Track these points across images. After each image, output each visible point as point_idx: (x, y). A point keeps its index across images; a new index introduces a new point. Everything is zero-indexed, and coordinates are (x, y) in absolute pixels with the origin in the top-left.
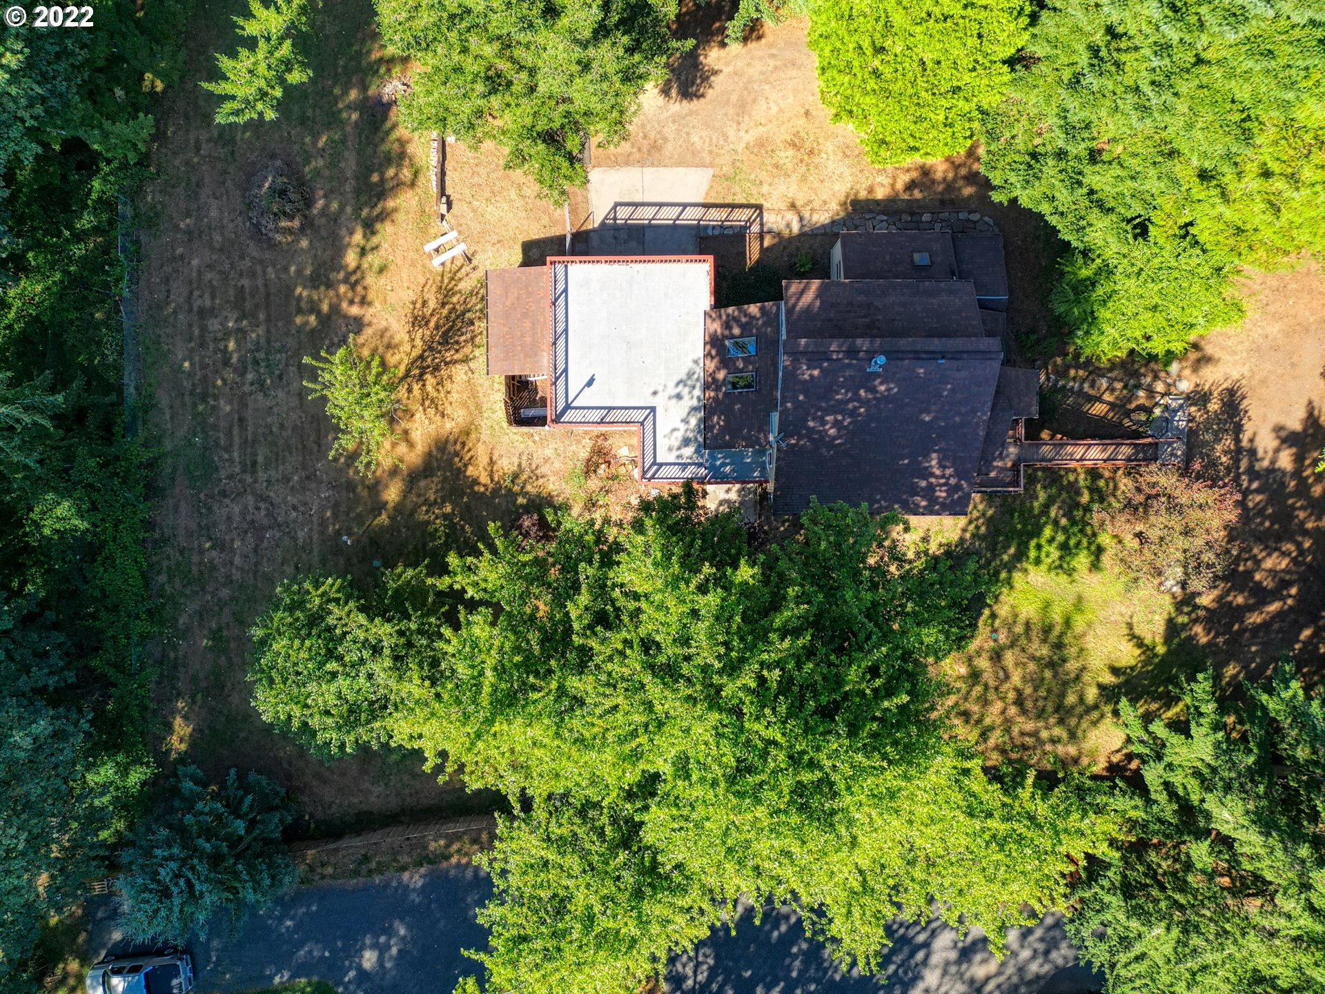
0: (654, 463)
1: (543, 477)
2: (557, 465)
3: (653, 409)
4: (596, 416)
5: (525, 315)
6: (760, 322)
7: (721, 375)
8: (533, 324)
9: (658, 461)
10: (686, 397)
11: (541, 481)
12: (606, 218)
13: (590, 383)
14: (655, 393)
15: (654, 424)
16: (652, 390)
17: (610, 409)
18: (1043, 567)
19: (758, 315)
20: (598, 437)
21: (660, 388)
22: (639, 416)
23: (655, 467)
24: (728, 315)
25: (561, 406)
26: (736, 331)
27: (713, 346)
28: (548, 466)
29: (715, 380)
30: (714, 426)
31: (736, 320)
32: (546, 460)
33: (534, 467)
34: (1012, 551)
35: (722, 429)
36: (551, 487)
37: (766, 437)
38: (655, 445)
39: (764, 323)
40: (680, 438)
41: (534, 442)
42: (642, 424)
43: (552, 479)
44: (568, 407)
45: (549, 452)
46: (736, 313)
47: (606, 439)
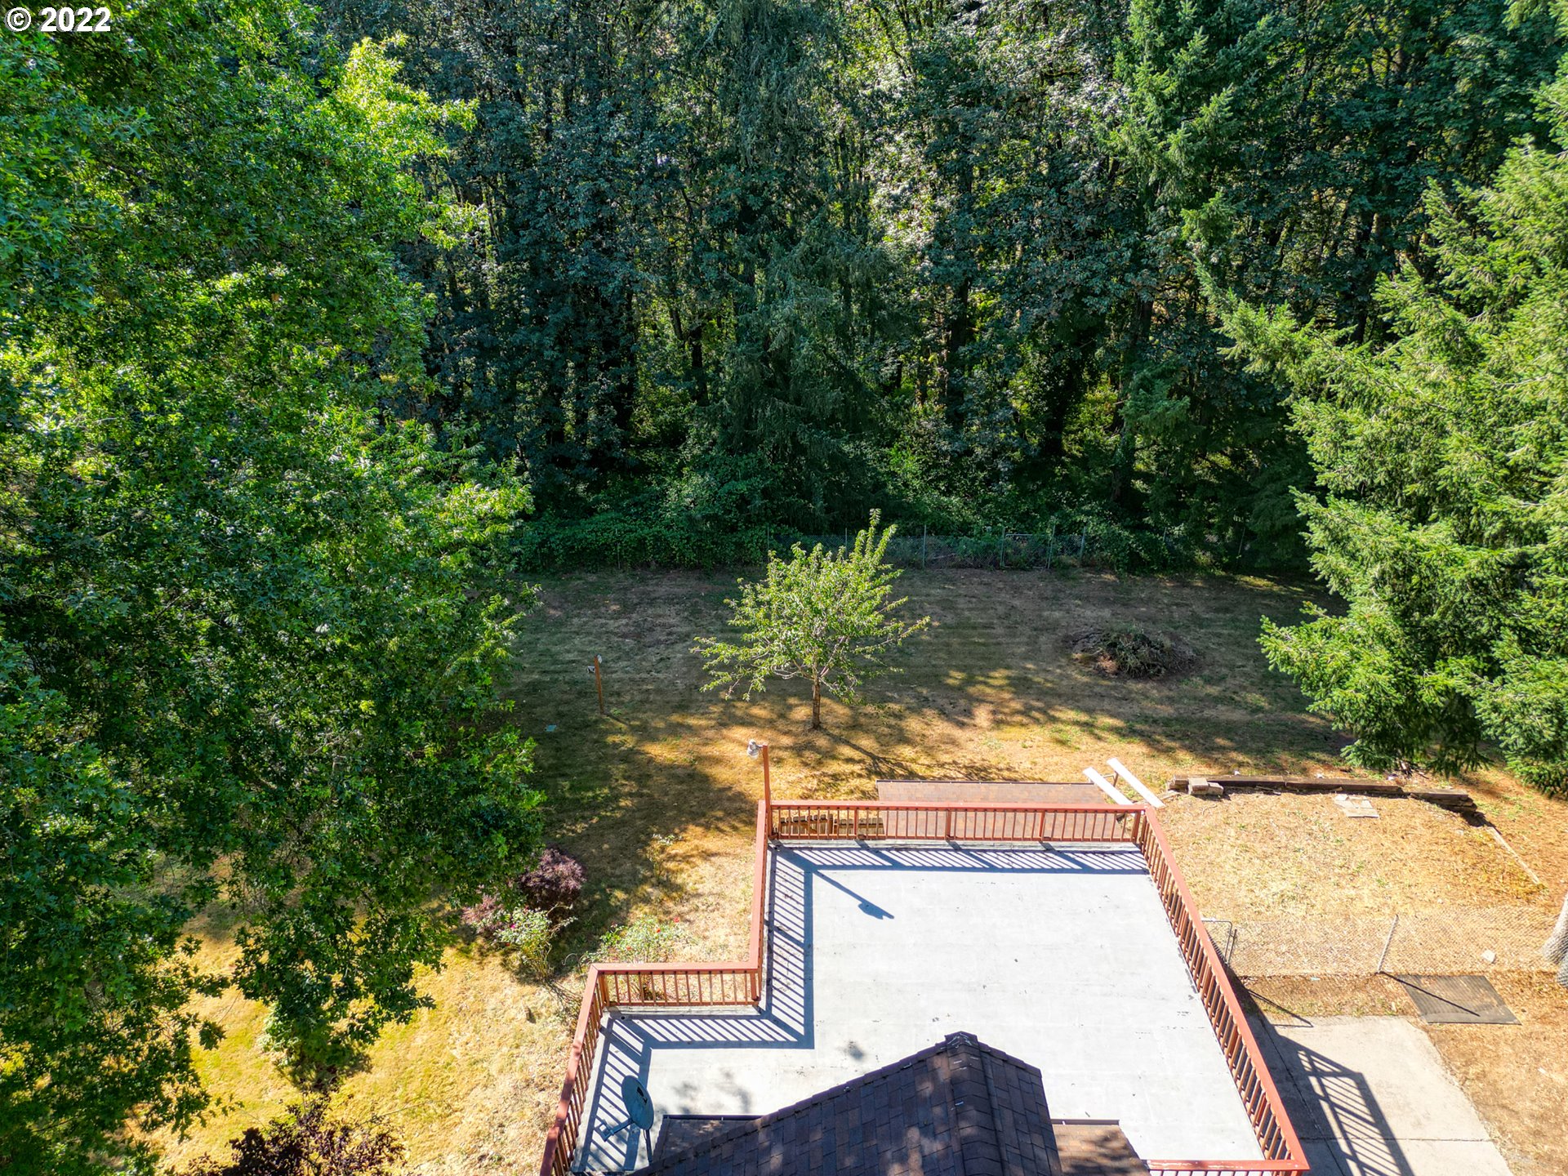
0: (650, 1043)
3: (806, 1041)
4: (789, 916)
9: (656, 1054)
12: (1310, 1053)
13: (869, 908)
15: (763, 1044)
16: (863, 1046)
17: (807, 947)
22: (788, 1007)
23: (639, 1046)
25: (814, 858)
38: (704, 1045)
42: (766, 1014)
44: (810, 869)
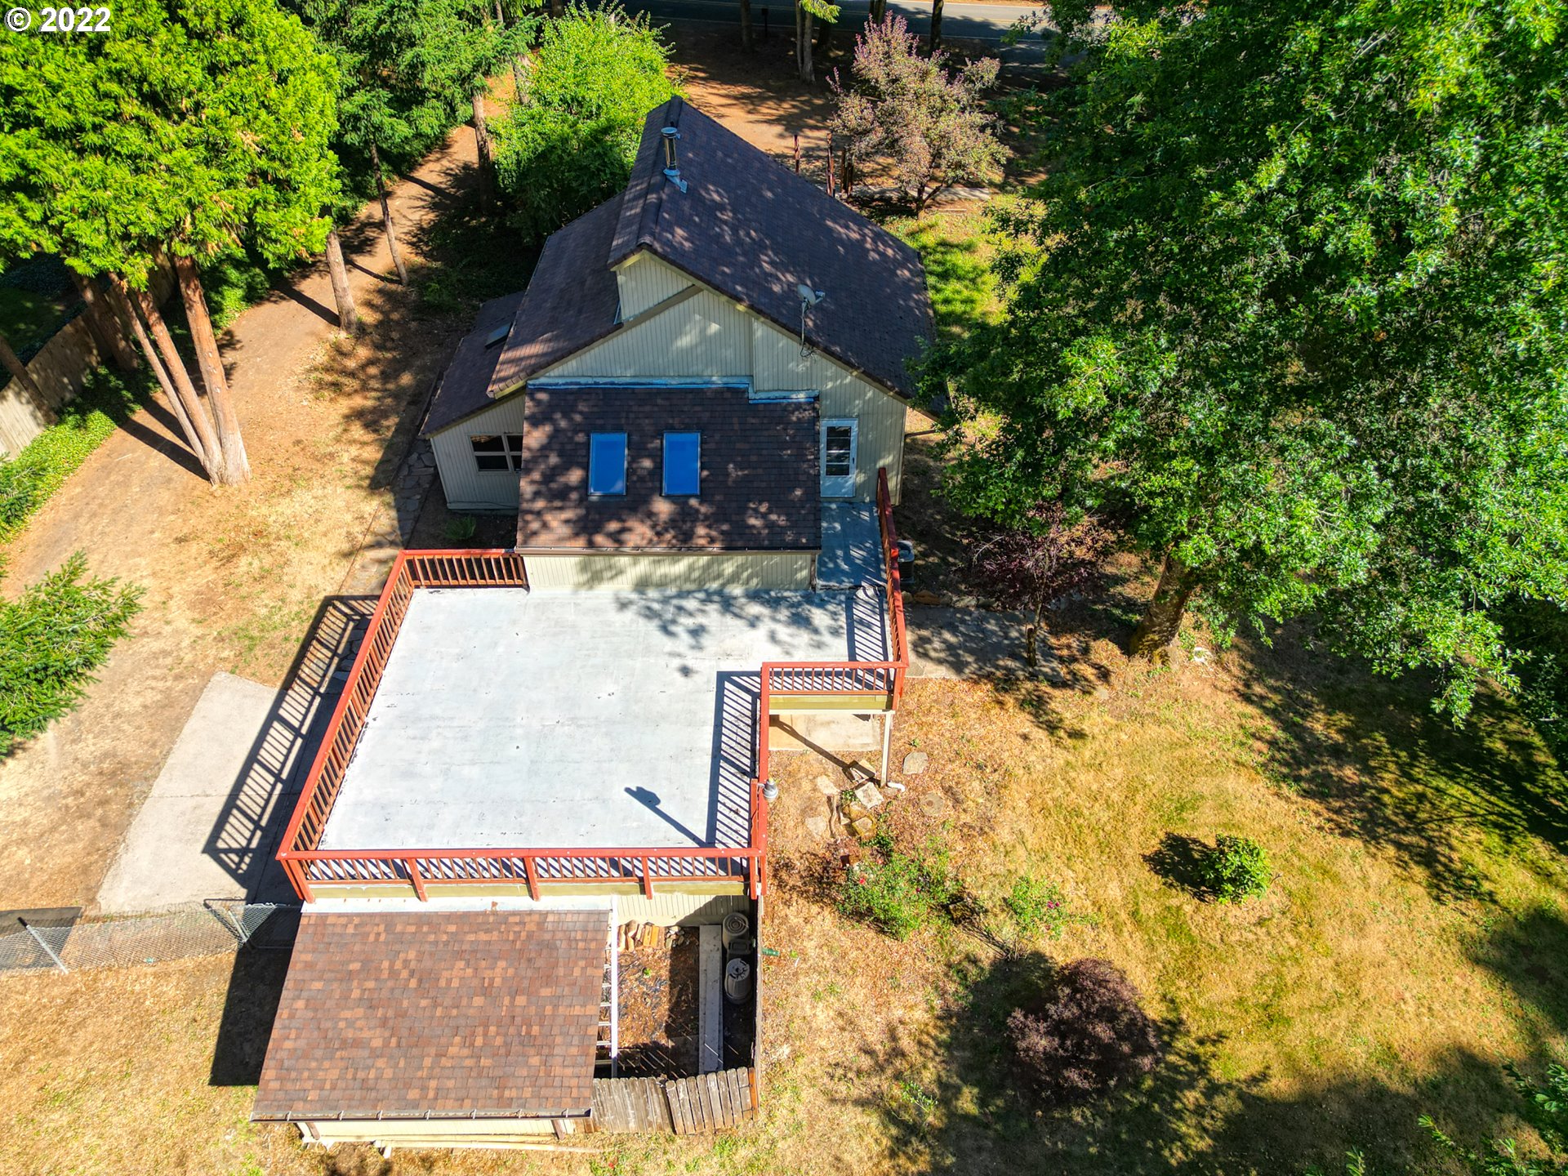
1: (894, 1038)
2: (858, 993)
3: (723, 677)
4: (734, 789)
5: (426, 980)
6: (563, 424)
7: (663, 508)
8: (459, 955)
10: (701, 620)
11: (906, 1043)
12: (232, 873)
13: (648, 798)
14: (686, 671)
16: (678, 676)
17: (717, 755)
18: (976, 295)
19: (548, 428)
20: (781, 885)
21: (677, 662)
22: (738, 703)
24: (537, 495)
26: (575, 476)
27: (597, 528)
28: (863, 1022)
29: (673, 523)
30: (770, 525)
31: (549, 477)
32: (847, 1022)
33: (866, 1062)
34: (956, 330)
35: (777, 506)
36: (920, 1015)
37: (798, 406)
39: (566, 415)
40: (792, 630)
41: (795, 1057)
42: (756, 696)
43: (898, 1013)
45: (823, 1016)
46: (536, 476)
47: (788, 866)
